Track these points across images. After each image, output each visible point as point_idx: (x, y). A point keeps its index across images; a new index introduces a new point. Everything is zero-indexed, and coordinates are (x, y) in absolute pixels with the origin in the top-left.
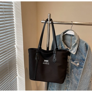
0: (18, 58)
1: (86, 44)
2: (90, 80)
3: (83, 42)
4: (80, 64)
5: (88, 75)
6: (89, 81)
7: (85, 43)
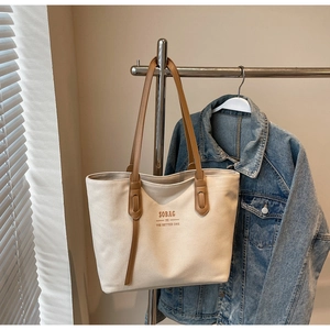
0: (39, 220)
1: (290, 142)
2: (305, 260)
3: (283, 135)
4: (271, 210)
5: (299, 245)
6: (301, 263)
7: (288, 139)
